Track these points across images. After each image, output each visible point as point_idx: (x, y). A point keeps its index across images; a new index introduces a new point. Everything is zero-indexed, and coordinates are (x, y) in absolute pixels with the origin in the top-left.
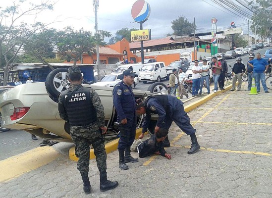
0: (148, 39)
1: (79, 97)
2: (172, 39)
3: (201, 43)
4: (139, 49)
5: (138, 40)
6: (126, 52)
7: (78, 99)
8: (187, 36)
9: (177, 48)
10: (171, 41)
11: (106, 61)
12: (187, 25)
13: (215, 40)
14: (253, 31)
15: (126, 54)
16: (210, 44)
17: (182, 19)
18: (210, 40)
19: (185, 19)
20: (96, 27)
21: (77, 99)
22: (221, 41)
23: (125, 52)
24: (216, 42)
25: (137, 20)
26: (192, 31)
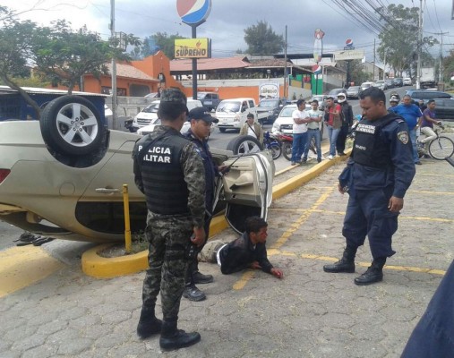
0: (206, 55)
1: (159, 155)
2: (245, 60)
3: (296, 71)
4: (187, 73)
5: (187, 56)
6: (164, 77)
7: (157, 159)
8: (272, 58)
9: (253, 77)
10: (245, 64)
11: (125, 89)
12: (272, 37)
13: (319, 69)
14: (382, 58)
15: (164, 80)
16: (310, 73)
17: (262, 26)
18: (310, 68)
19: (268, 27)
20: (112, 26)
21: (155, 157)
22: (329, 70)
23: (161, 77)
24: (320, 72)
25: (186, 20)
26: (280, 50)
